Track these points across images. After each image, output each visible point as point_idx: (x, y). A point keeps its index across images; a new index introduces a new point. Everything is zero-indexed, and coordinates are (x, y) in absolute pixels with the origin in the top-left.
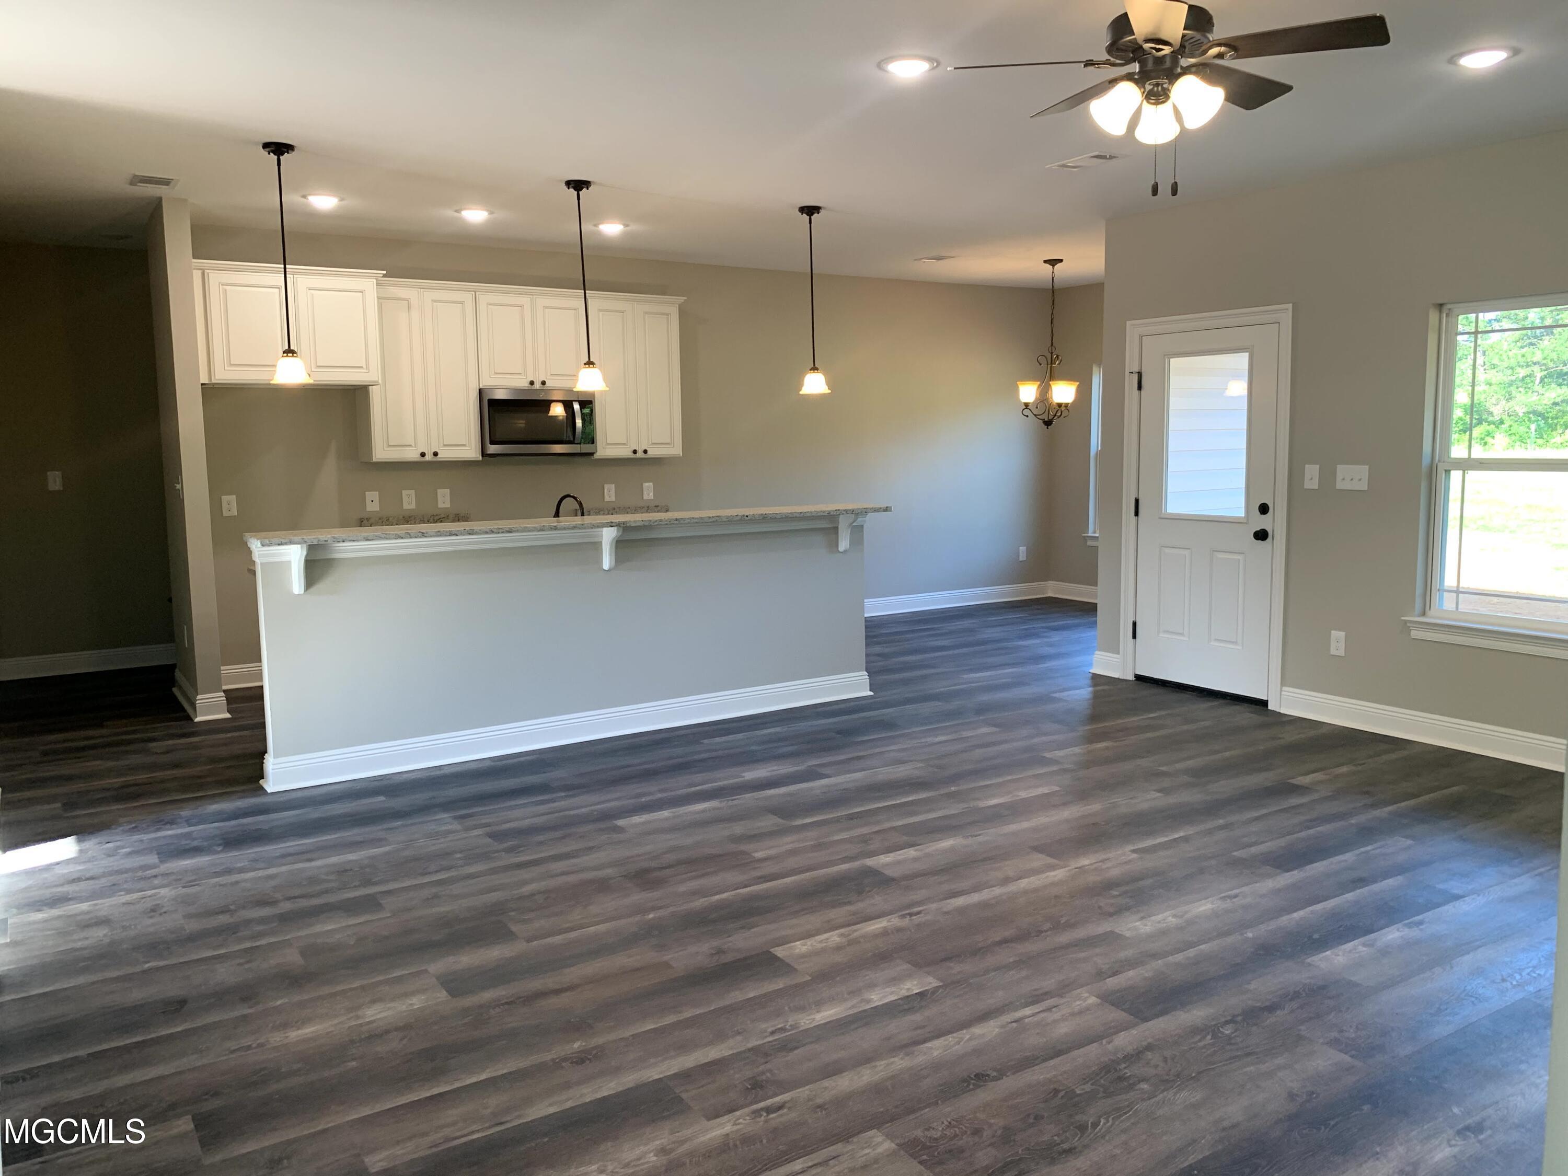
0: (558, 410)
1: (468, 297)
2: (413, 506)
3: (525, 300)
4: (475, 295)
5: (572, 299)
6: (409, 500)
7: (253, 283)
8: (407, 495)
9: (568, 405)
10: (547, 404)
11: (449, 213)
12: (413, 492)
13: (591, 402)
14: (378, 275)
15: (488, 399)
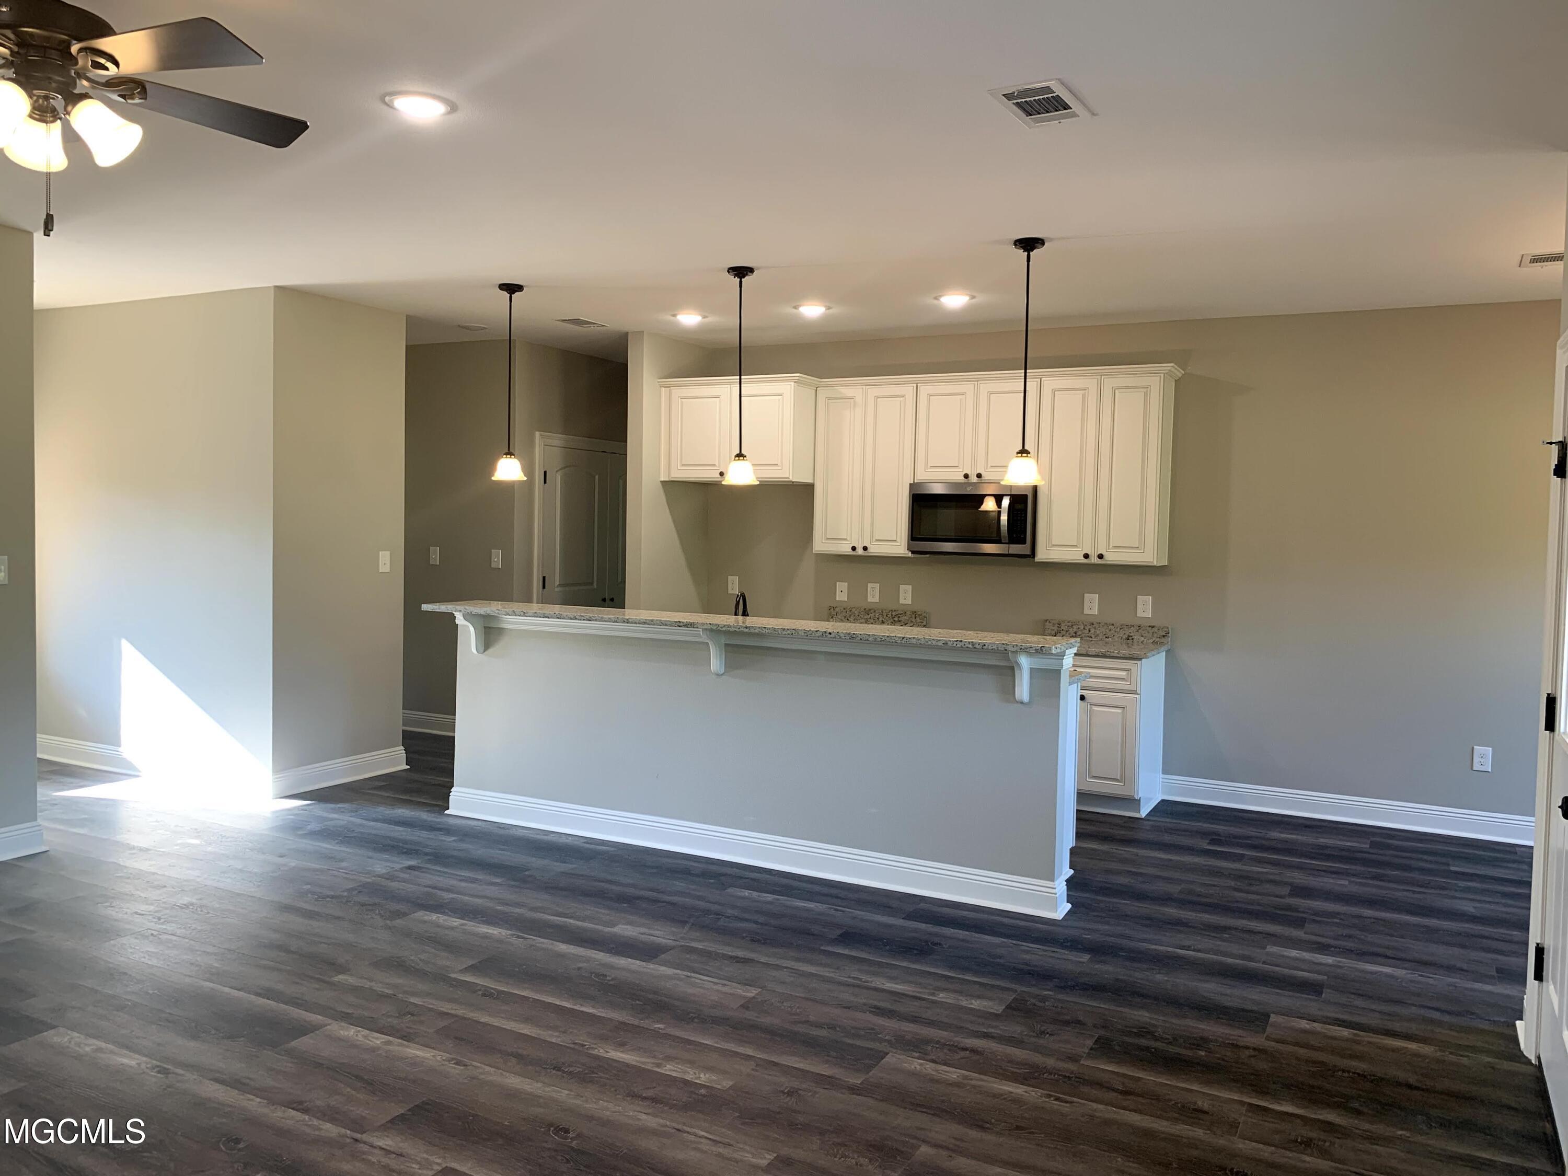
0: (989, 505)
1: (909, 390)
2: (877, 599)
3: (968, 388)
4: (917, 386)
5: (1012, 381)
6: (874, 594)
7: (706, 394)
8: (872, 588)
9: (999, 499)
10: (980, 499)
11: (789, 310)
12: (877, 586)
13: (1026, 496)
14: (797, 378)
15: (913, 495)
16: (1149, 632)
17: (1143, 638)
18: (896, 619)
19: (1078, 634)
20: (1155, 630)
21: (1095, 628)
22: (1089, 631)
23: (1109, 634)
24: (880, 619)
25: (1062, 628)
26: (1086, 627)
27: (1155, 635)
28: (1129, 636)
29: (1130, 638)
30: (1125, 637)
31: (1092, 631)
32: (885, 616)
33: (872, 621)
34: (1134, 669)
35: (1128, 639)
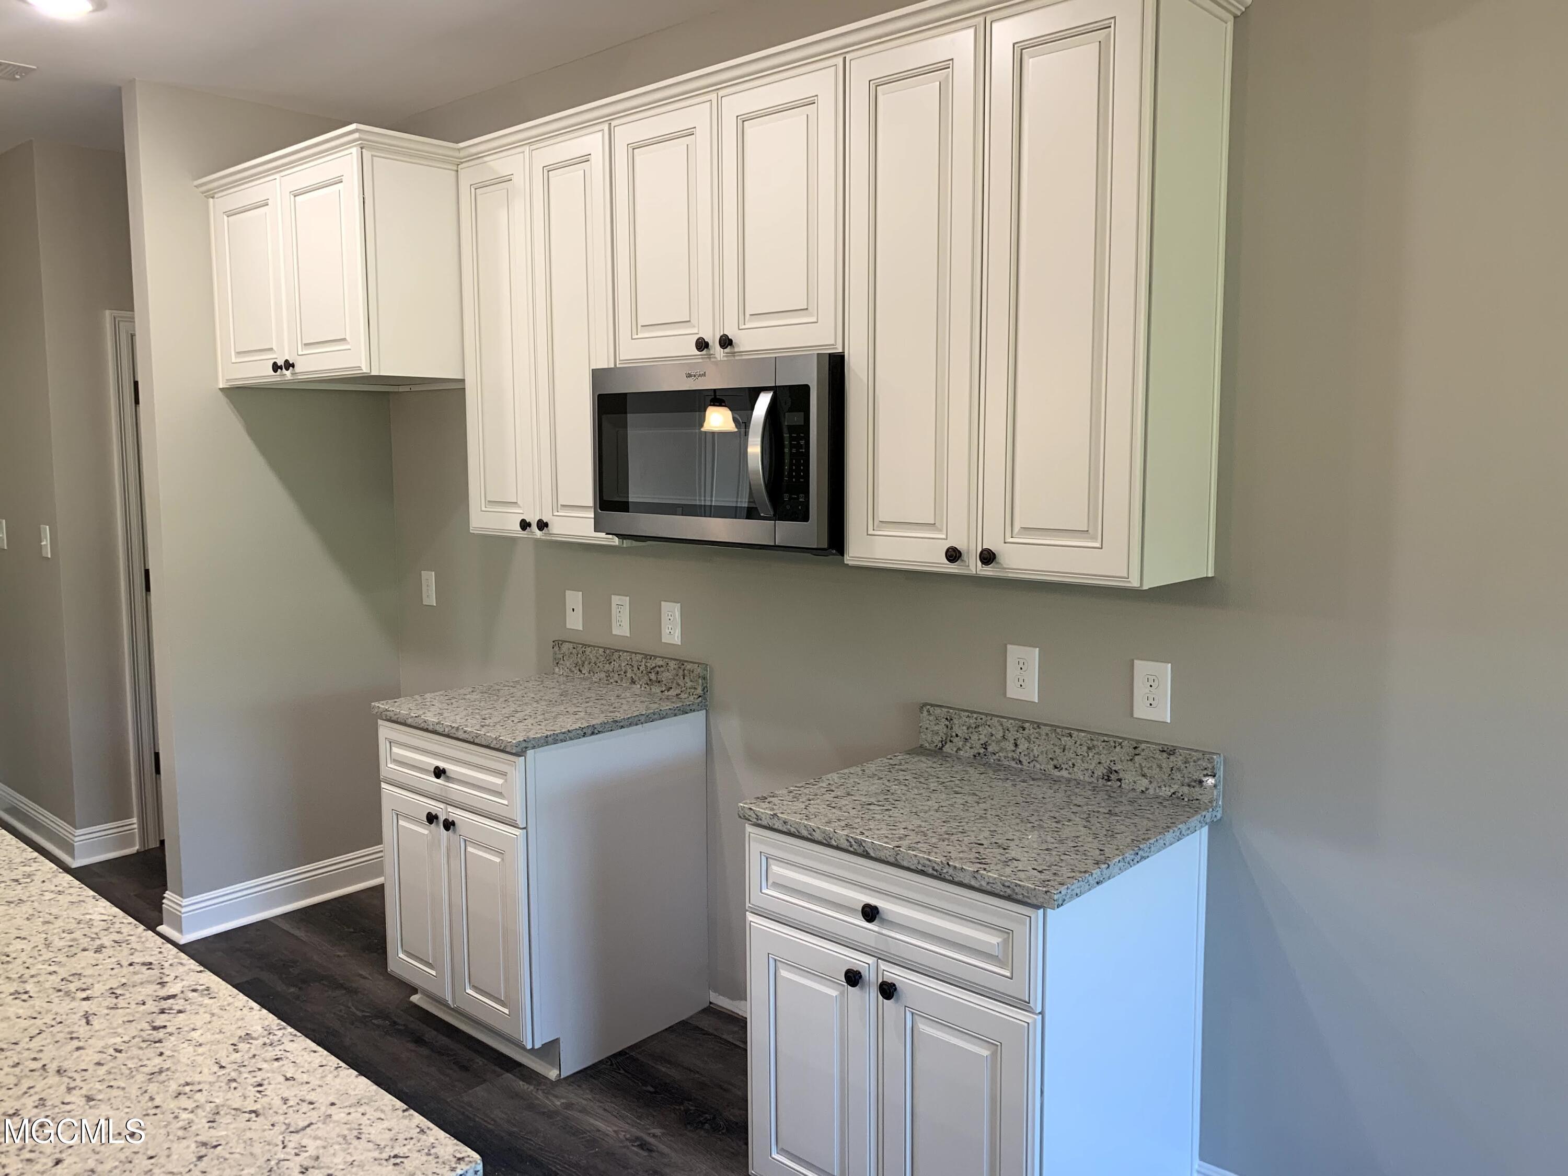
1: (595, 143)
2: (625, 630)
3: (699, 112)
4: (610, 128)
6: (621, 619)
7: (253, 200)
8: (618, 606)
12: (625, 602)
13: (805, 389)
14: (356, 135)
15: (599, 396)
16: (1160, 767)
17: (1145, 782)
18: (653, 676)
19: (990, 749)
20: (1177, 760)
21: (1028, 739)
22: (1016, 745)
23: (1061, 759)
24: (629, 675)
25: (956, 730)
26: (1008, 735)
27: (1178, 776)
28: (1111, 771)
29: (1113, 777)
30: (1100, 771)
31: (1023, 745)
32: (635, 669)
33: (616, 677)
34: (1020, 931)
35: (1109, 780)
